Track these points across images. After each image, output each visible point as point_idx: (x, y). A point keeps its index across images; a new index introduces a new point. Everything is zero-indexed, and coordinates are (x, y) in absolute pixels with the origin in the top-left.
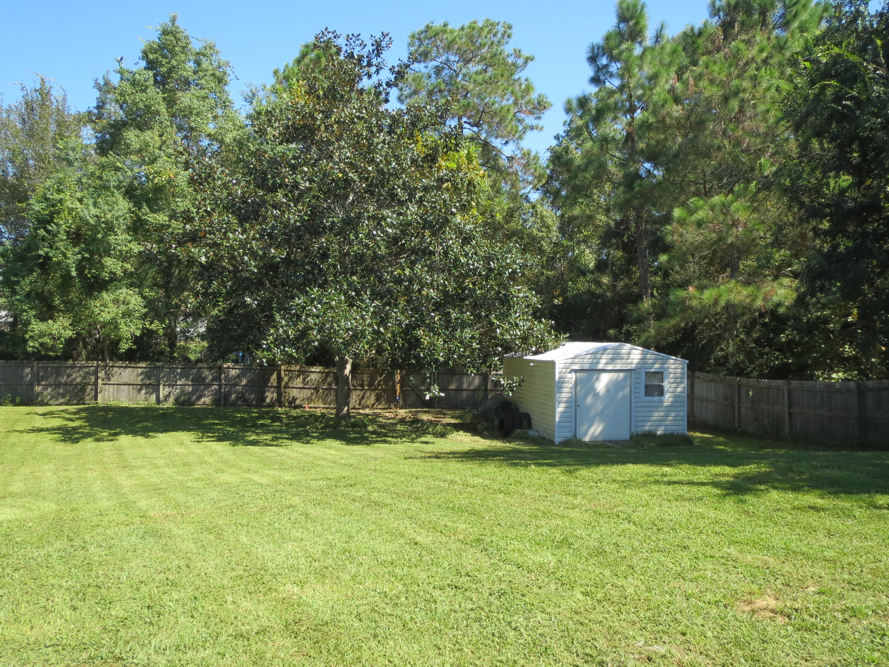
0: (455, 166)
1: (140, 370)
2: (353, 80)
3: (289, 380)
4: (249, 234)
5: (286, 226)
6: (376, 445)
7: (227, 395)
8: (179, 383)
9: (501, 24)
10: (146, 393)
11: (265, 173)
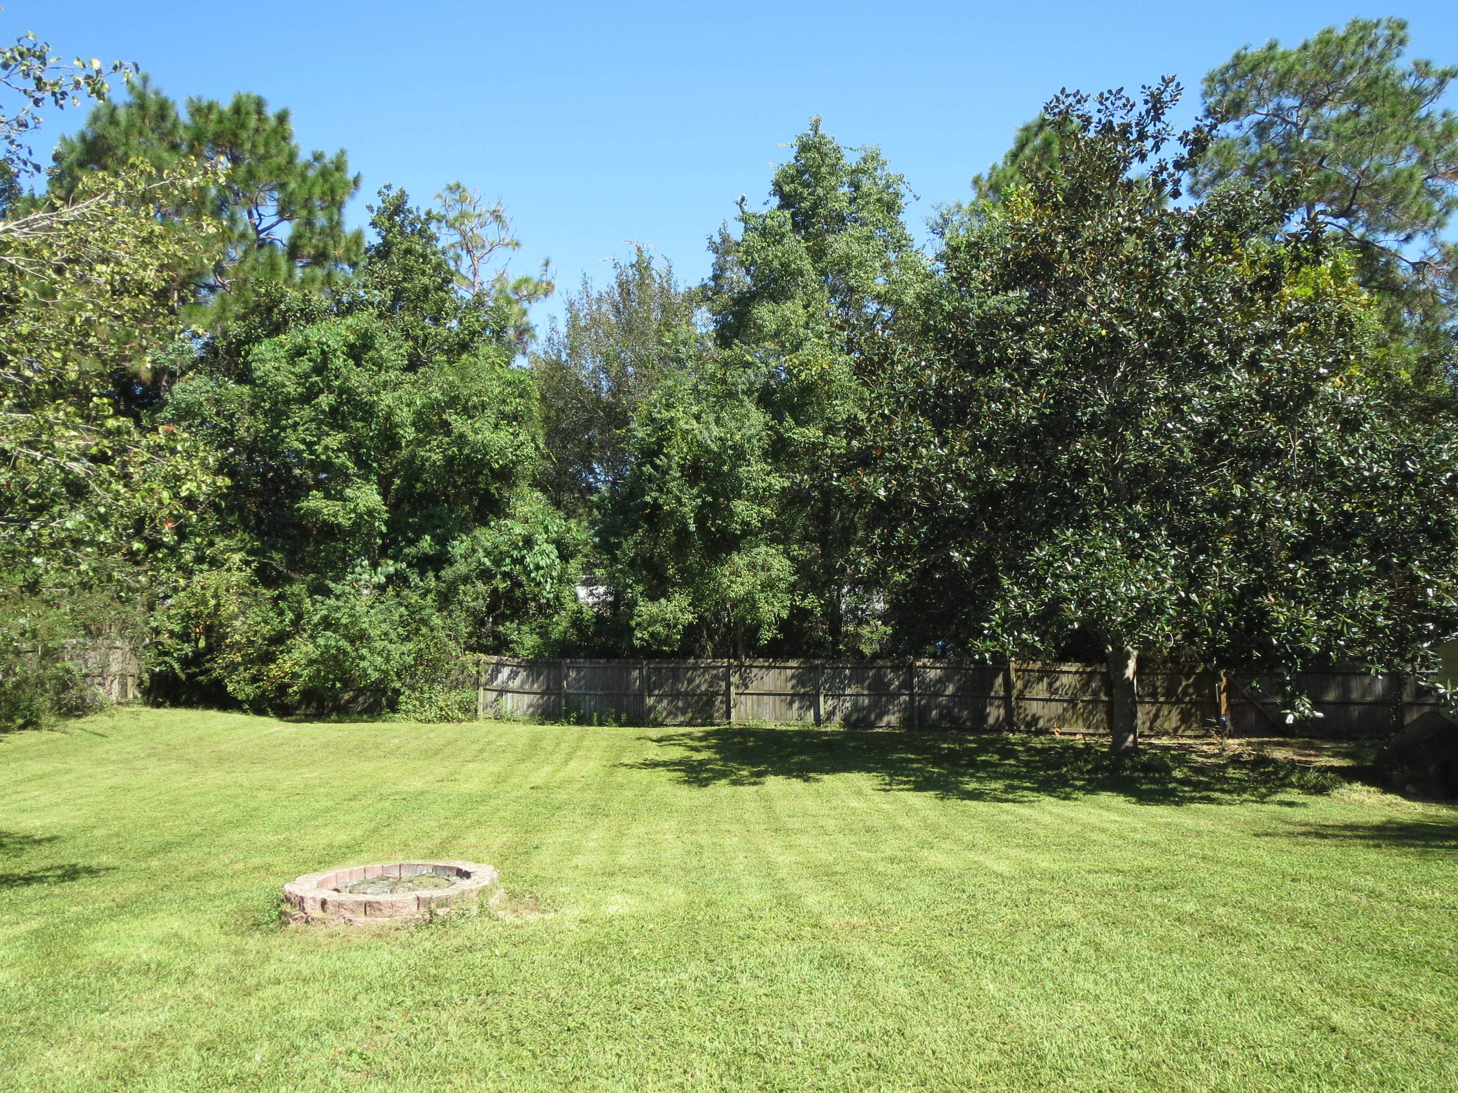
0: (1310, 292)
1: (789, 672)
2: (1116, 167)
3: (1025, 687)
4: (953, 447)
5: (1013, 429)
6: (1193, 806)
7: (924, 711)
8: (848, 691)
9: (1384, 24)
10: (800, 708)
11: (971, 344)
